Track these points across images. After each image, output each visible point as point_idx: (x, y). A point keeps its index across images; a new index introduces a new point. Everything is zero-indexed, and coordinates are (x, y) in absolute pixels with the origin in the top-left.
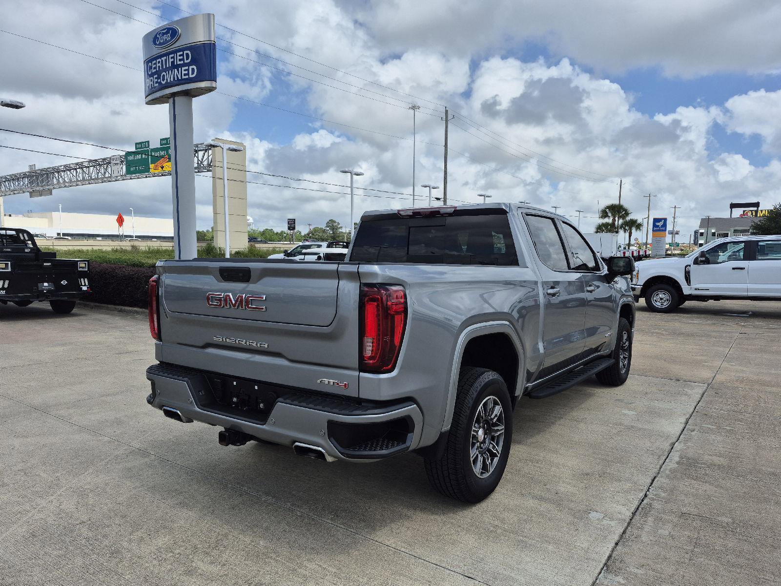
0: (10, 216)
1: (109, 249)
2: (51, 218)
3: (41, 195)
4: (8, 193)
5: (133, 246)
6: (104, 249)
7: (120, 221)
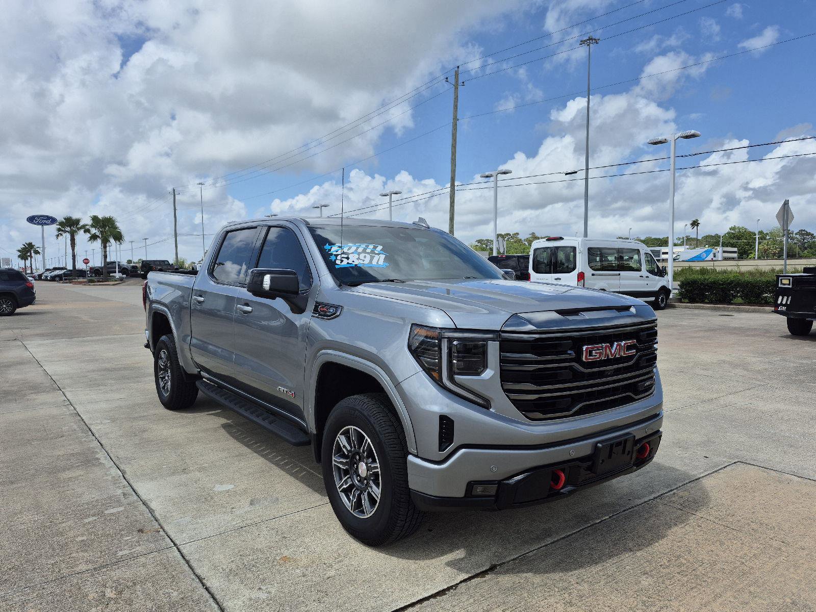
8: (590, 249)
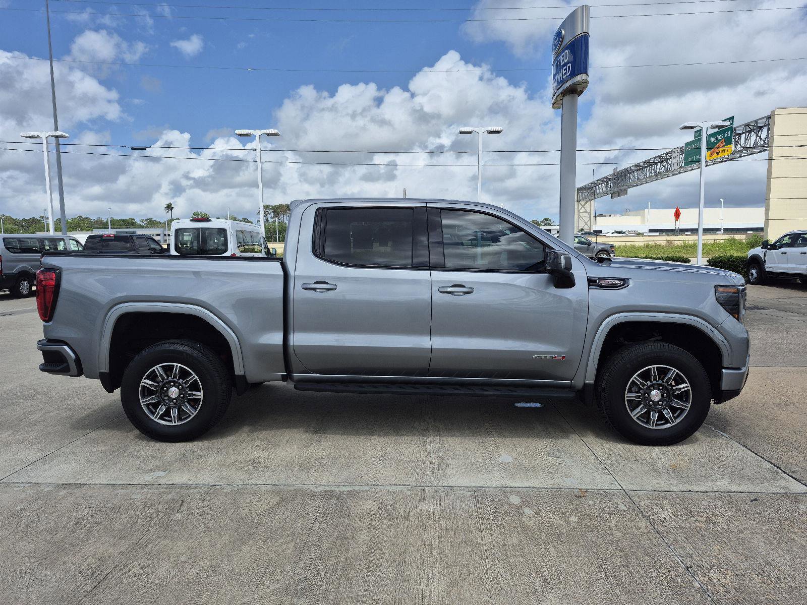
0: (610, 216)
1: (642, 244)
2: (643, 216)
3: (619, 195)
4: (602, 195)
5: (668, 241)
6: (637, 244)
7: (677, 215)
8: (237, 231)
